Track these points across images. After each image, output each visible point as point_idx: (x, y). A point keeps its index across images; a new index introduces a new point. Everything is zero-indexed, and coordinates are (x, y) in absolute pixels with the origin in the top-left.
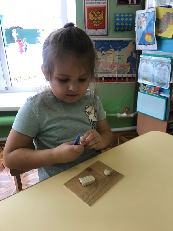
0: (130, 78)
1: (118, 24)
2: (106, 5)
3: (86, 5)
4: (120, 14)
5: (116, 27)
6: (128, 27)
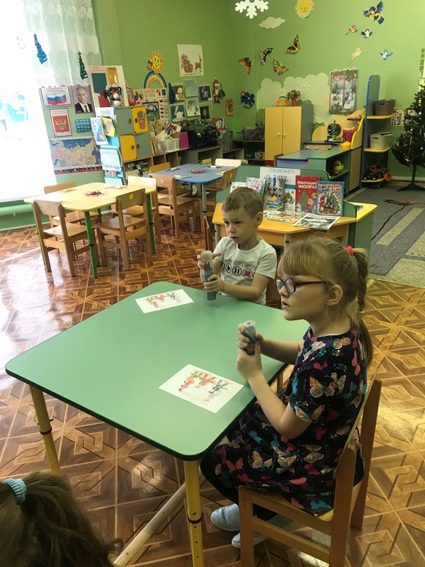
0: (97, 168)
1: (78, 127)
2: (67, 114)
3: (52, 115)
4: (79, 120)
6: (87, 129)
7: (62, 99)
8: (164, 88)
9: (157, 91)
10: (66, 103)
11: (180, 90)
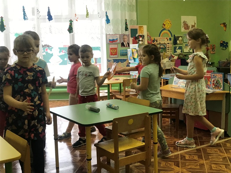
0: (128, 73)
1: (121, 53)
2: (117, 47)
3: (110, 47)
4: (122, 50)
5: (121, 54)
6: (125, 54)
7: (116, 40)
8: (171, 37)
9: (167, 38)
10: (117, 42)
11: (180, 38)
